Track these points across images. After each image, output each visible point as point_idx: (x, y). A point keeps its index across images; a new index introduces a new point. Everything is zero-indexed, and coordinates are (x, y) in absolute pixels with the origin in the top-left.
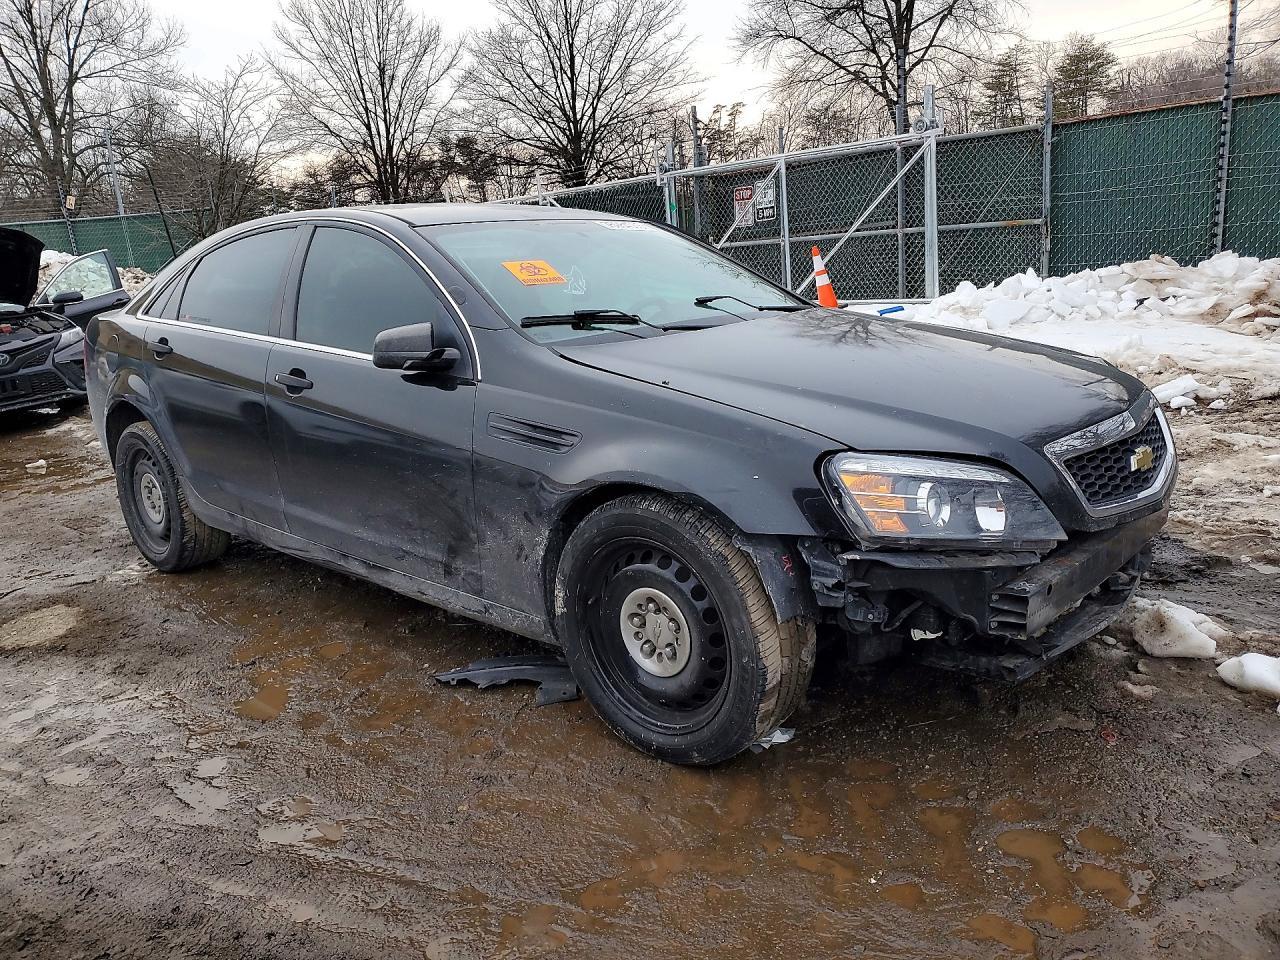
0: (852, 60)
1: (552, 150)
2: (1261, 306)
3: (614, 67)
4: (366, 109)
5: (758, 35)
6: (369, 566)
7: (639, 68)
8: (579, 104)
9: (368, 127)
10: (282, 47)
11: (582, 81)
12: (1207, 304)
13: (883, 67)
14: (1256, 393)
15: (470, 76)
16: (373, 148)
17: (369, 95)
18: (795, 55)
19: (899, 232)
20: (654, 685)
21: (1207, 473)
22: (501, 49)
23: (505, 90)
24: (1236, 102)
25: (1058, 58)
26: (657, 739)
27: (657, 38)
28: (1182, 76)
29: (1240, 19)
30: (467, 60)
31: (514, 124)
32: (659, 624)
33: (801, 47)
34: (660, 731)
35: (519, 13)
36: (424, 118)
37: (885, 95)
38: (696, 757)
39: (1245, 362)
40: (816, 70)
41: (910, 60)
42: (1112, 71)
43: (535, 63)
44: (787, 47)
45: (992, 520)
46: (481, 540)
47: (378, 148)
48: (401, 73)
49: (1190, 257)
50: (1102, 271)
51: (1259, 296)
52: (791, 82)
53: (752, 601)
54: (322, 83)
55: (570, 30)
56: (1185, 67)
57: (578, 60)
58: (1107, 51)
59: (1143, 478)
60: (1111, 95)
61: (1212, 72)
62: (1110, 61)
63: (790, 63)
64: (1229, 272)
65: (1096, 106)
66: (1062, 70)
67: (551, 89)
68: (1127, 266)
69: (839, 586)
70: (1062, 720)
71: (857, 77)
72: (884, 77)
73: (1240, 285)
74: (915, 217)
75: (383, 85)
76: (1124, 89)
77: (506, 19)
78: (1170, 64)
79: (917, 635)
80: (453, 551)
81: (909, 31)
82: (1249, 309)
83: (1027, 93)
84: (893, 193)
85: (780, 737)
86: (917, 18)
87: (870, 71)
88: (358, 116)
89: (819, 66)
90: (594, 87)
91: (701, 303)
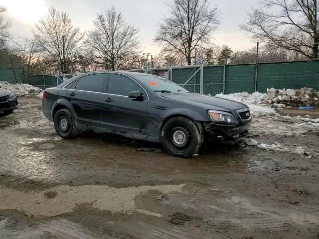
0: (179, 47)
1: (107, 60)
2: (263, 102)
3: (123, 43)
4: (59, 47)
5: (158, 39)
6: (121, 132)
7: (129, 44)
8: (114, 51)
9: (59, 51)
10: (37, 30)
11: (115, 46)
12: (254, 101)
13: (185, 49)
14: (262, 114)
15: (88, 41)
16: (60, 56)
17: (60, 43)
18: (167, 45)
19: (195, 84)
20: (178, 146)
21: (255, 125)
22: (96, 36)
23: (96, 45)
24: (258, 64)
25: (221, 50)
26: (179, 154)
27: (133, 37)
28: (246, 56)
29: (259, 46)
30: (86, 37)
31: (97, 54)
32: (180, 136)
33: (167, 43)
34: (179, 153)
35: (101, 28)
36: (73, 51)
37: (186, 55)
38: (186, 156)
39: (260, 110)
40: (171, 48)
41: (191, 48)
42: (232, 54)
43: (104, 40)
44: (164, 43)
45: (229, 120)
46: (148, 125)
47: (61, 56)
48: (68, 39)
49: (250, 93)
50: (235, 94)
51: (262, 100)
52: (165, 50)
53: (197, 131)
54: (47, 39)
55: (113, 33)
56: (247, 54)
57: (114, 40)
58: (231, 49)
59: (248, 117)
60: (232, 59)
61: (252, 56)
62: (232, 52)
63: (165, 46)
64: (257, 95)
65: (229, 61)
66: (222, 53)
67: (107, 46)
68: (239, 93)
69: (209, 128)
70: (237, 152)
71: (180, 51)
72: (186, 51)
73: (259, 98)
74: (198, 81)
75: (63, 41)
76: (235, 58)
77: (97, 29)
78: (244, 54)
79: (218, 137)
80: (141, 128)
81: (191, 42)
82: (261, 102)
83: (214, 57)
84: (194, 76)
85: (197, 155)
86: (193, 39)
87: (182, 50)
88: (56, 48)
89: (171, 47)
90: (118, 47)
91: (178, 91)
